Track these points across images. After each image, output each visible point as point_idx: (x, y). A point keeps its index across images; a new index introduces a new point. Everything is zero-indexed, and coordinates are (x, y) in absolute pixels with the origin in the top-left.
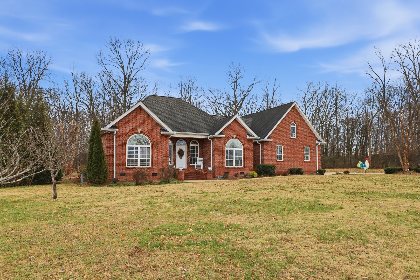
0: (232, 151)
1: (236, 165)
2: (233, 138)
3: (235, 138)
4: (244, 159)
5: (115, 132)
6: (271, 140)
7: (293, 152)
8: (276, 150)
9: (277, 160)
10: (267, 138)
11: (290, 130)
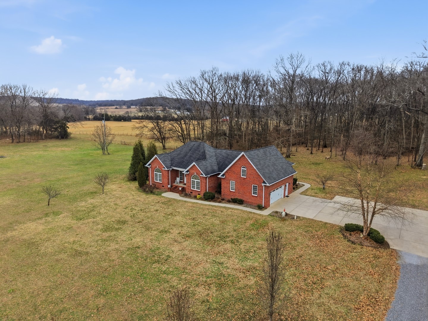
0: (195, 181)
1: (197, 189)
3: (195, 174)
5: (149, 167)
6: (224, 177)
7: (243, 187)
8: (230, 184)
9: (231, 190)
10: (221, 176)
11: (241, 172)
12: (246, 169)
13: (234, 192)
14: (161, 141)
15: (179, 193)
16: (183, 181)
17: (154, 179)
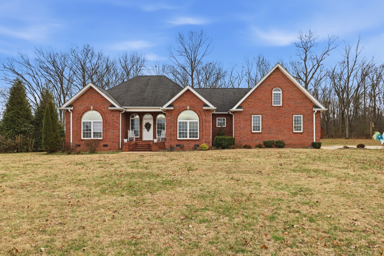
0: (186, 123)
1: (190, 137)
2: (186, 109)
3: (188, 109)
4: (200, 131)
5: (69, 110)
6: (242, 110)
7: (276, 122)
8: (251, 120)
9: (253, 132)
10: (237, 108)
11: (272, 97)
12: (281, 92)
13: (259, 133)
15: (153, 149)
16: (139, 137)
17: (81, 136)
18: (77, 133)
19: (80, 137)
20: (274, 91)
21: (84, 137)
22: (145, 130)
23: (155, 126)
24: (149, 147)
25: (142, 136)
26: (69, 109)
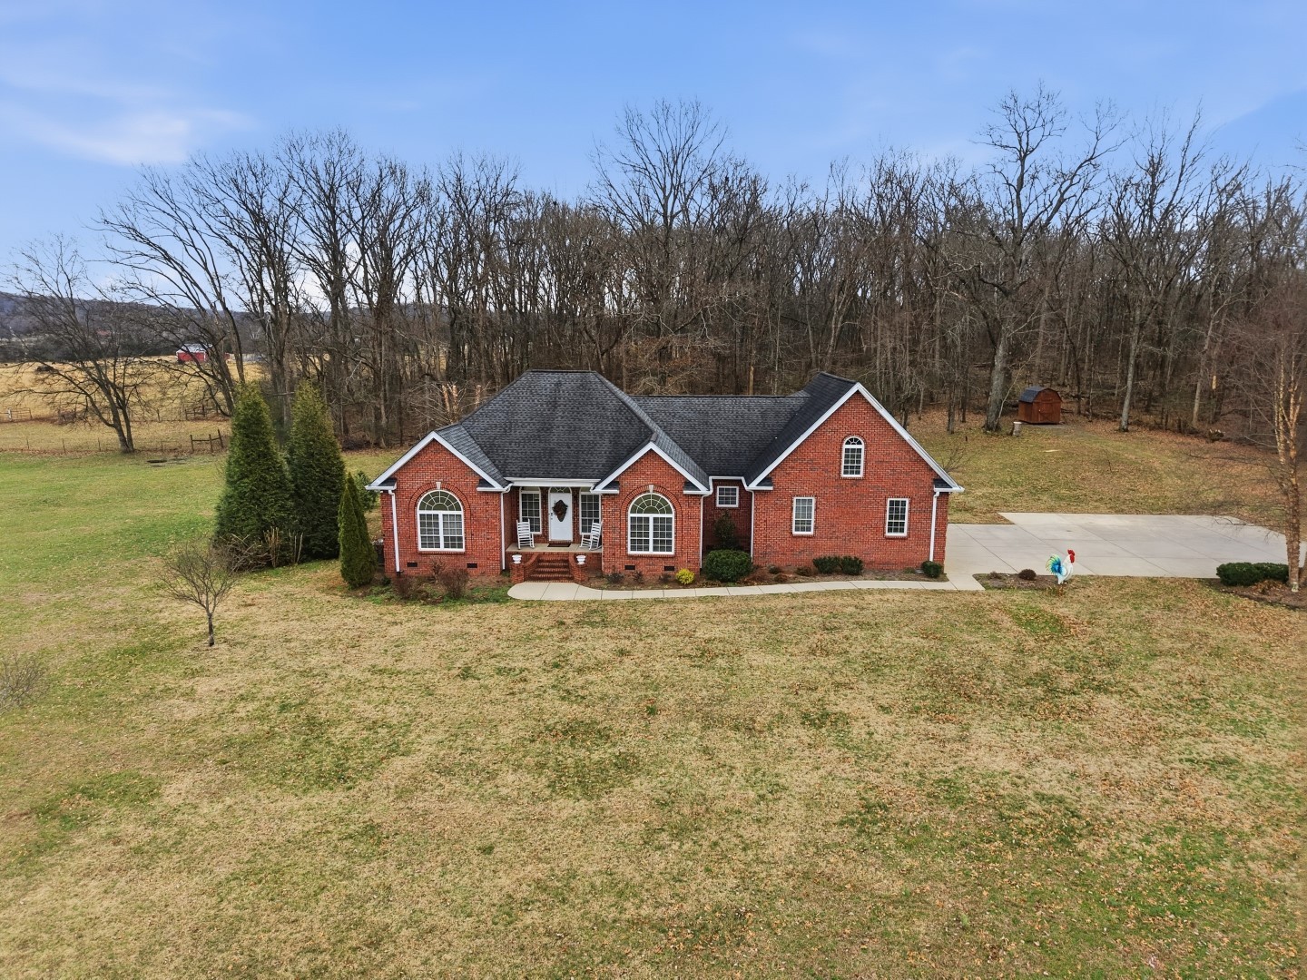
1: (655, 550)
2: (648, 491)
3: (651, 491)
4: (677, 537)
5: (390, 492)
6: (771, 488)
7: (848, 513)
8: (792, 509)
9: (795, 533)
10: (759, 485)
11: (841, 458)
12: (862, 447)
13: (809, 537)
14: (108, 416)
15: (576, 578)
16: (540, 533)
17: (417, 544)
18: (408, 538)
19: (416, 548)
20: (848, 443)
21: (424, 545)
22: (553, 519)
23: (578, 511)
24: (565, 567)
25: (547, 532)
26: (390, 489)
